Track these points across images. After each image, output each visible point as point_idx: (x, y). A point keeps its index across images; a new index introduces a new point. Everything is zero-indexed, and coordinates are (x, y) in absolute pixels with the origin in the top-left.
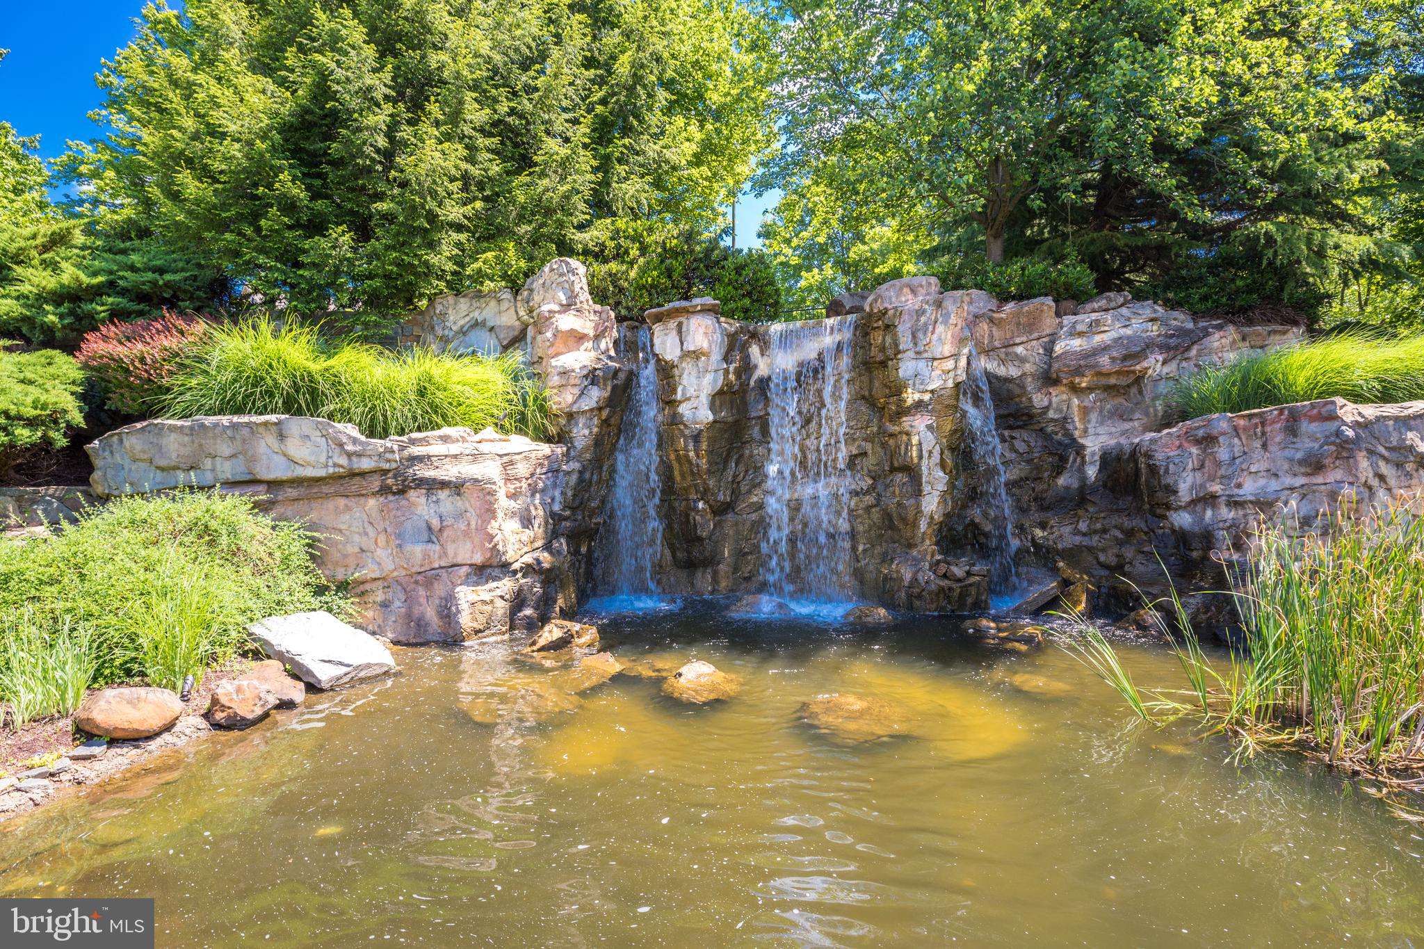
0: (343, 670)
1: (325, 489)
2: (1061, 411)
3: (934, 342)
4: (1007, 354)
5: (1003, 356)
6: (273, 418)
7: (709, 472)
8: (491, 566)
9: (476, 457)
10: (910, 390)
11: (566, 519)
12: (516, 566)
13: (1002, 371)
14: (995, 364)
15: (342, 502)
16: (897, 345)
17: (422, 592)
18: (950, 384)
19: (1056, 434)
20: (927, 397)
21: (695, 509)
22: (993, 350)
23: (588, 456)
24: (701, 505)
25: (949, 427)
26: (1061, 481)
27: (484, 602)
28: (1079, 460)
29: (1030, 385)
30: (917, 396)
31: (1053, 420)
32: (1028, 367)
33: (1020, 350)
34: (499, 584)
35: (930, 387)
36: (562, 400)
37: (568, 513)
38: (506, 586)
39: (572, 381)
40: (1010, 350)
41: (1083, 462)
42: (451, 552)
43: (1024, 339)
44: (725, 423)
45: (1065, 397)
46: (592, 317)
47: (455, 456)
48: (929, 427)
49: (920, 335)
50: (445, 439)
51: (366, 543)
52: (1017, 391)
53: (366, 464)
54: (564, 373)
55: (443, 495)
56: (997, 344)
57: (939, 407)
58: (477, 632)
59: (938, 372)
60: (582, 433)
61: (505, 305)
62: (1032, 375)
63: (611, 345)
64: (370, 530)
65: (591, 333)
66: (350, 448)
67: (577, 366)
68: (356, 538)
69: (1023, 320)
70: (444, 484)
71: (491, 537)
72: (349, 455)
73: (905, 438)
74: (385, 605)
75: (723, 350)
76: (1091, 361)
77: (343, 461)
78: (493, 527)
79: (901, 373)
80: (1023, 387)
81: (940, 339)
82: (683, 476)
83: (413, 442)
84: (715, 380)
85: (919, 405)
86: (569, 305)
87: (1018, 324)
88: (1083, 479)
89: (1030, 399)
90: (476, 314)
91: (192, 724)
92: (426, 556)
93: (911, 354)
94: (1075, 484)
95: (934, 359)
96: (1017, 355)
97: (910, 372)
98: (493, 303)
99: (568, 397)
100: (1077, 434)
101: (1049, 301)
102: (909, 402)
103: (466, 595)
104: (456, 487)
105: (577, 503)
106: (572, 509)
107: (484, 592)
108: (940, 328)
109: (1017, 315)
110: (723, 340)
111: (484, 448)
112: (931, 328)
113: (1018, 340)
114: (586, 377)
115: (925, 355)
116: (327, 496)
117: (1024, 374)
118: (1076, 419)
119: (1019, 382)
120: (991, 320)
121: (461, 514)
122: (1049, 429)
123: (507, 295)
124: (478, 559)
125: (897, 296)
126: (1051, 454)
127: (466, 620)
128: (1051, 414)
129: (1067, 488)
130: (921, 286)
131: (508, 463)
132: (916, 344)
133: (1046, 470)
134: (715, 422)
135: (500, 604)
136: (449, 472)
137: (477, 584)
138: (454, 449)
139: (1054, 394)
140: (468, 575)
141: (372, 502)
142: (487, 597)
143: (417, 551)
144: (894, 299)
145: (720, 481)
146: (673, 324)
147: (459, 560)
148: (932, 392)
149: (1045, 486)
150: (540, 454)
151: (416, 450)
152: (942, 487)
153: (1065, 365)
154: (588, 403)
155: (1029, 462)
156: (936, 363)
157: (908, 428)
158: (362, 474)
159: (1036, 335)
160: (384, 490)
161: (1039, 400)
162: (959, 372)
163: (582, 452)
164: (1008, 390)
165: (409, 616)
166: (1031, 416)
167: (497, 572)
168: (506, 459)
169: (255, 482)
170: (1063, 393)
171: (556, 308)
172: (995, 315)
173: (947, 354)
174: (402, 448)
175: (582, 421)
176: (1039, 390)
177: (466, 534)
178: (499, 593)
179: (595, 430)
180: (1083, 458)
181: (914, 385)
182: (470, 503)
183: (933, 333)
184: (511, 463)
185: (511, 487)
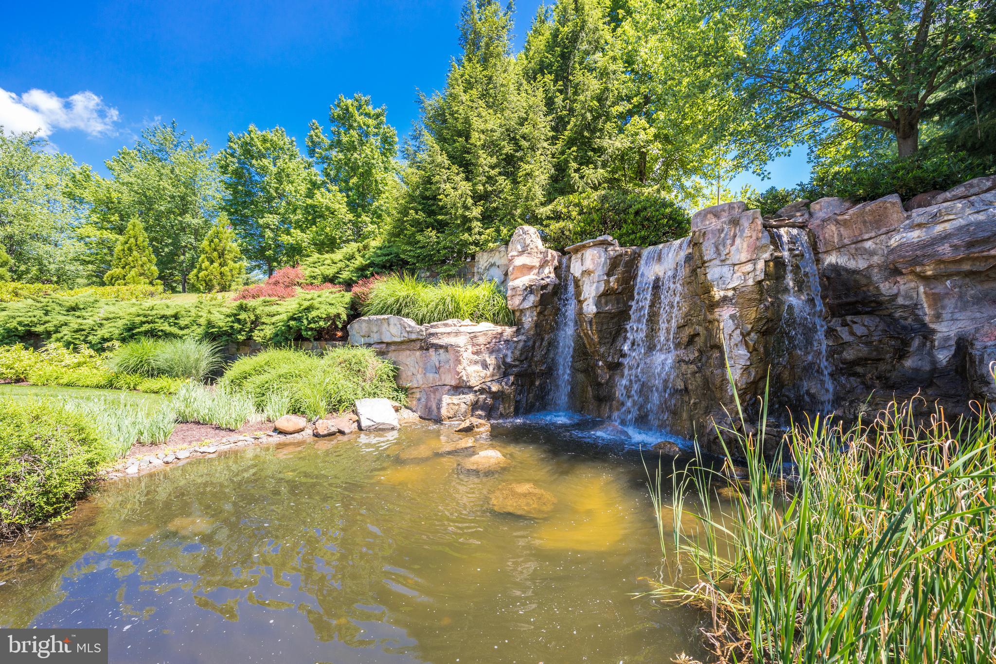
0: (372, 423)
1: (403, 347)
2: (911, 298)
3: (732, 252)
4: (856, 250)
5: (853, 251)
6: (386, 316)
7: (600, 343)
8: (461, 387)
9: (457, 334)
10: (715, 289)
11: (516, 366)
12: (476, 388)
13: (852, 265)
14: (846, 258)
15: (408, 352)
16: (701, 256)
17: (433, 396)
18: (751, 282)
19: (906, 319)
20: (730, 293)
21: (597, 365)
22: (844, 246)
23: (532, 332)
24: (600, 363)
25: (753, 316)
26: (909, 363)
27: (454, 404)
28: (928, 344)
29: (876, 276)
30: (722, 293)
31: (904, 306)
32: (876, 259)
33: (869, 245)
34: (466, 397)
35: (730, 286)
36: (515, 302)
37: (517, 363)
38: (470, 397)
39: (518, 293)
40: (859, 245)
41: (933, 347)
42: (443, 378)
43: (873, 234)
44: (610, 313)
45: (913, 285)
46: (539, 255)
47: (449, 333)
48: (732, 317)
49: (721, 247)
50: (446, 325)
51: (415, 372)
52: (864, 281)
53: (414, 336)
54: (514, 289)
55: (441, 351)
56: (846, 241)
57: (741, 301)
58: (449, 418)
59: (739, 274)
60: (528, 320)
61: (502, 254)
62: (879, 266)
63: (552, 270)
64: (416, 365)
65: (538, 265)
66: (408, 329)
67: (521, 285)
68: (412, 369)
69: (868, 218)
70: (441, 347)
71: (458, 373)
72: (408, 332)
73: (716, 323)
74: (419, 400)
75: (606, 269)
76: (929, 251)
77: (406, 335)
78: (460, 368)
79: (709, 277)
80: (869, 277)
81: (738, 249)
82: (591, 346)
83: (432, 327)
84: (597, 288)
85: (725, 299)
86: (523, 251)
87: (865, 222)
88: (934, 362)
89: (877, 288)
90: (491, 260)
91: (309, 432)
92: (434, 379)
93: (717, 262)
94: (927, 367)
95: (735, 265)
96: (865, 249)
97: (717, 276)
98: (497, 253)
99: (517, 301)
100: (927, 319)
101: (895, 198)
102: (717, 297)
103: (446, 399)
104: (446, 348)
105: (523, 357)
106: (521, 361)
107: (455, 399)
108: (738, 241)
109: (862, 214)
110: (605, 262)
111: (462, 329)
112: (729, 242)
113: (866, 236)
114: (526, 289)
115: (728, 262)
116: (403, 350)
117: (870, 267)
118: (925, 305)
119: (865, 274)
120: (837, 222)
121: (448, 361)
122: (897, 315)
123: (503, 248)
124: (453, 383)
125: (702, 221)
126: (891, 337)
127: (444, 412)
128: (900, 301)
129: (916, 370)
130: (724, 211)
131: (473, 337)
132: (719, 254)
133: (888, 352)
134: (598, 313)
135: (463, 406)
136: (444, 341)
137: (453, 395)
138: (448, 330)
139: (902, 282)
140: (449, 390)
141: (418, 353)
142: (456, 402)
143: (431, 376)
144: (699, 224)
145: (610, 349)
146: (579, 255)
147: (446, 383)
148: (734, 289)
149: (889, 367)
150: (494, 332)
151: (432, 331)
152: (743, 362)
153: (900, 256)
154: (528, 304)
155: (868, 344)
156: (736, 268)
157: (718, 317)
158: (414, 341)
159: (884, 230)
160: (421, 348)
161: (886, 288)
162: (758, 273)
163: (528, 330)
164: (855, 281)
165: (426, 406)
166: (880, 304)
167: (466, 390)
168: (472, 335)
169: (382, 343)
170: (912, 281)
171: (515, 253)
172: (839, 218)
173: (744, 260)
174: (427, 330)
175: (528, 313)
176: (886, 279)
177: (449, 370)
178: (464, 400)
179: (535, 318)
180: (932, 341)
181: (718, 285)
182: (451, 356)
183: (732, 245)
184: (475, 337)
185: (475, 349)
